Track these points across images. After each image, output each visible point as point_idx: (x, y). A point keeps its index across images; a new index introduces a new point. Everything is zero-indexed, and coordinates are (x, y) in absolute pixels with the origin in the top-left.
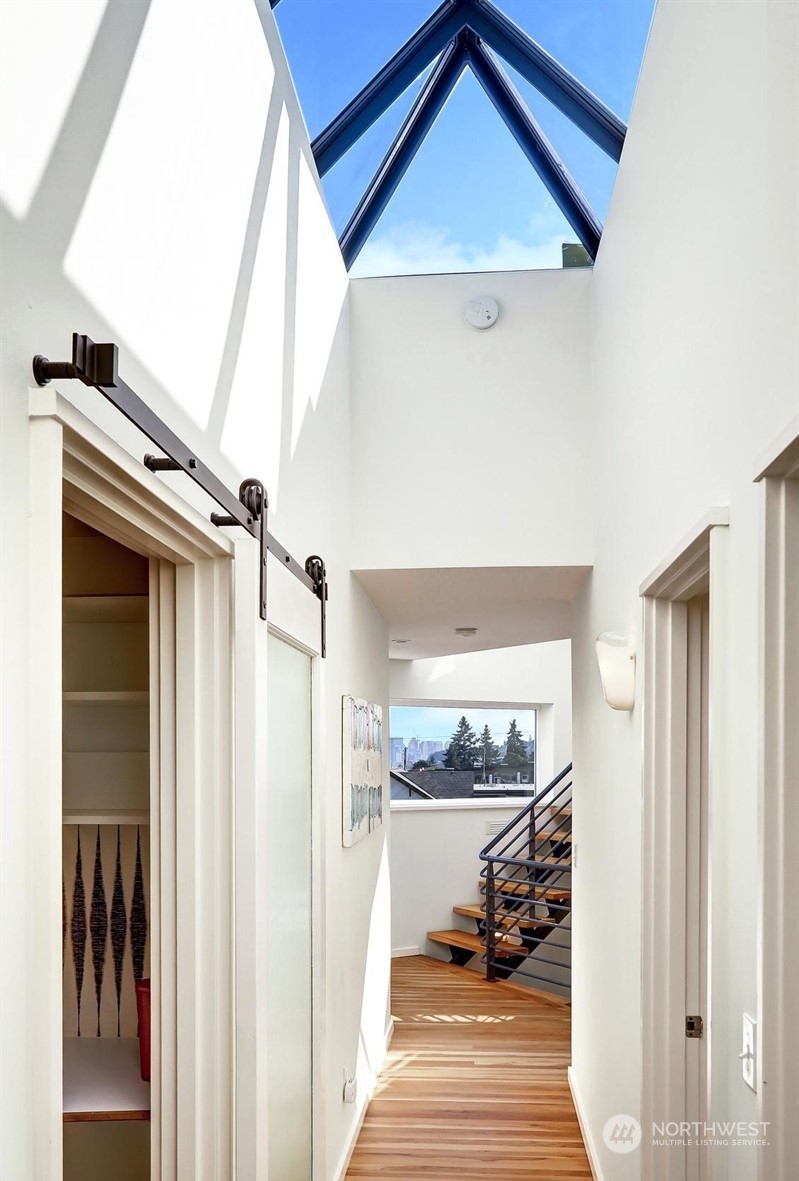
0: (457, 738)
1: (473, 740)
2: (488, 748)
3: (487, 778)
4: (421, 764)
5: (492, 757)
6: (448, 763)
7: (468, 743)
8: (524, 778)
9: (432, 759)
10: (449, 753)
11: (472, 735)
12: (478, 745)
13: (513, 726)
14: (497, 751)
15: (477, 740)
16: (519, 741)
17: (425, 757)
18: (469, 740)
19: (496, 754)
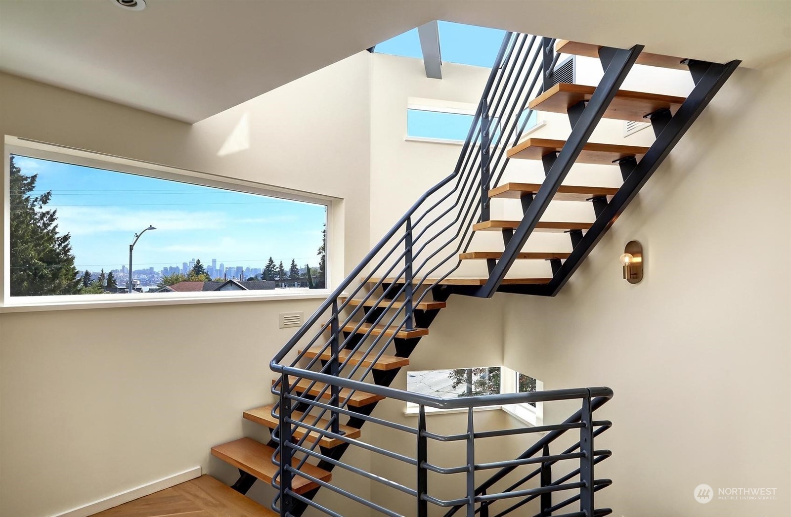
0: (268, 267)
1: (275, 268)
2: (282, 272)
3: (282, 285)
4: (251, 279)
5: (284, 275)
6: (263, 278)
7: (273, 269)
8: (299, 285)
9: (256, 277)
10: (264, 273)
11: (274, 266)
12: (277, 270)
13: (293, 261)
14: (286, 273)
15: (277, 268)
16: (296, 268)
17: (253, 276)
18: (273, 268)
19: (285, 274)
